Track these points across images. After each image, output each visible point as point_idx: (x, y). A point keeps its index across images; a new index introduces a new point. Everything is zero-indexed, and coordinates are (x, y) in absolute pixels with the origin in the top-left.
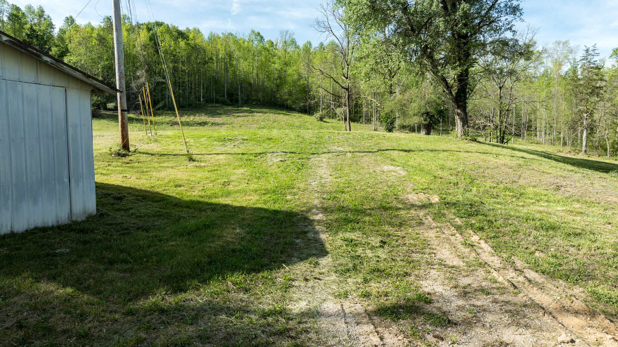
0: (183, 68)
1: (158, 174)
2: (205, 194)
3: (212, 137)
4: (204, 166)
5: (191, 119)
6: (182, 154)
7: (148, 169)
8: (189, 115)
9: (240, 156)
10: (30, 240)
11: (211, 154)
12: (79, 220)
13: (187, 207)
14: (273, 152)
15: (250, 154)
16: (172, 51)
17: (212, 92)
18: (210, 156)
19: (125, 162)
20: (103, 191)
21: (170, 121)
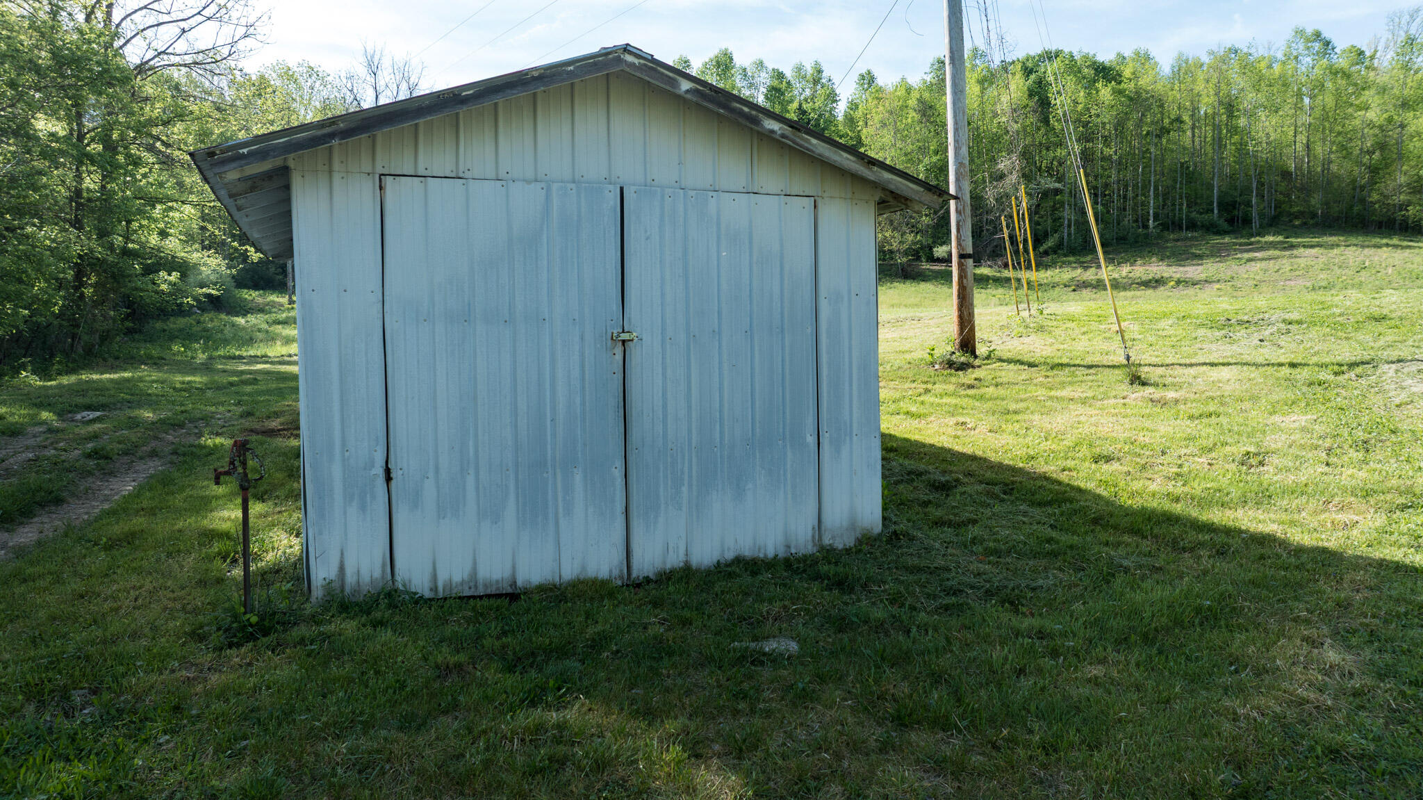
0: (1107, 151)
1: (1047, 419)
2: (1186, 489)
3: (1189, 316)
4: (1177, 401)
5: (1124, 274)
6: (1110, 364)
7: (1021, 405)
8: (1119, 264)
9: (1286, 371)
10: (717, 595)
11: (1191, 365)
12: (839, 545)
13: (1135, 531)
14: (1399, 361)
15: (1317, 365)
16: (1081, 114)
17: (1177, 203)
18: (1192, 371)
19: (963, 385)
20: (907, 462)
21: (1072, 279)
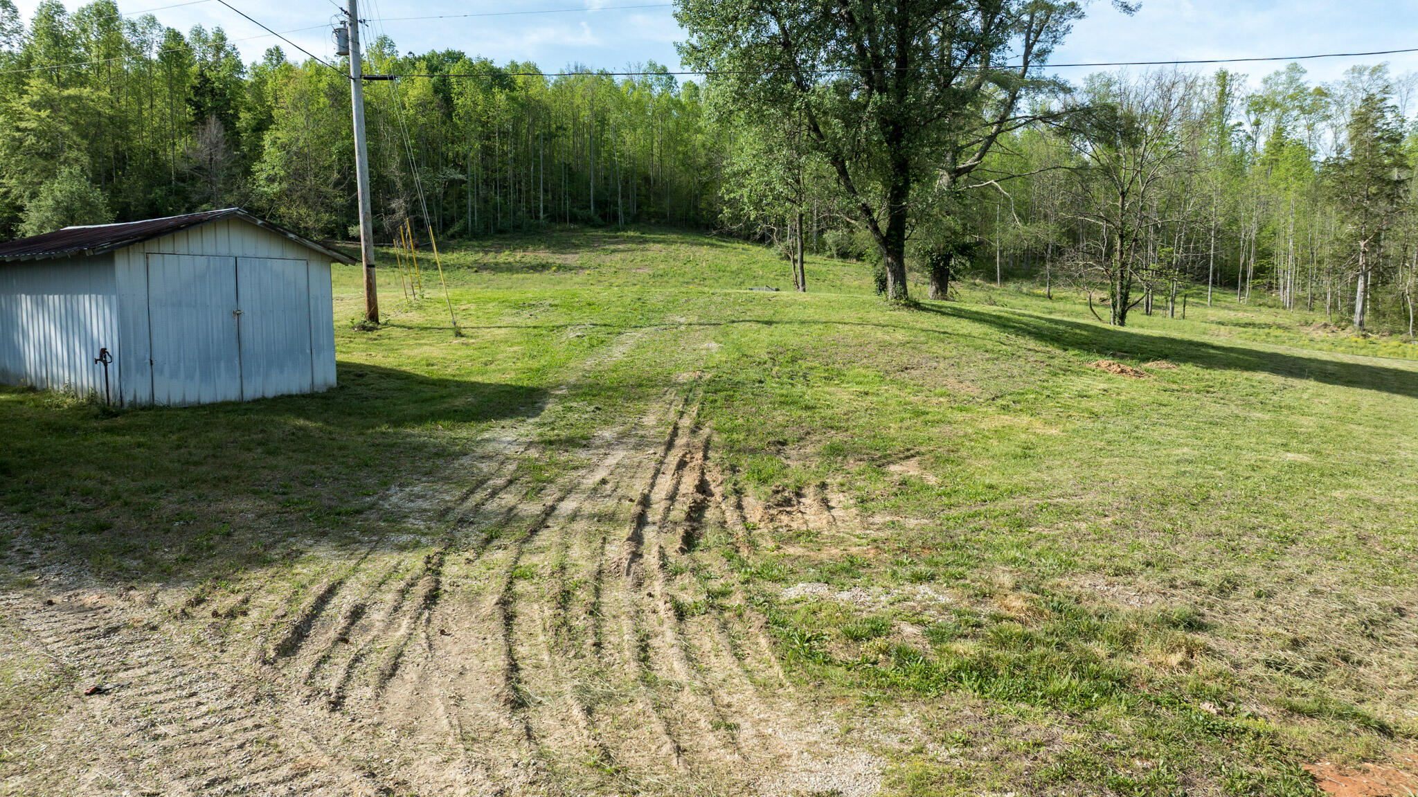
1: (411, 351)
3: (506, 301)
4: (474, 344)
5: (518, 258)
6: (448, 327)
7: (400, 347)
8: (515, 249)
11: (491, 327)
12: (321, 391)
16: (480, 115)
17: (562, 198)
18: (489, 330)
19: (371, 339)
20: (344, 368)
21: (475, 262)
